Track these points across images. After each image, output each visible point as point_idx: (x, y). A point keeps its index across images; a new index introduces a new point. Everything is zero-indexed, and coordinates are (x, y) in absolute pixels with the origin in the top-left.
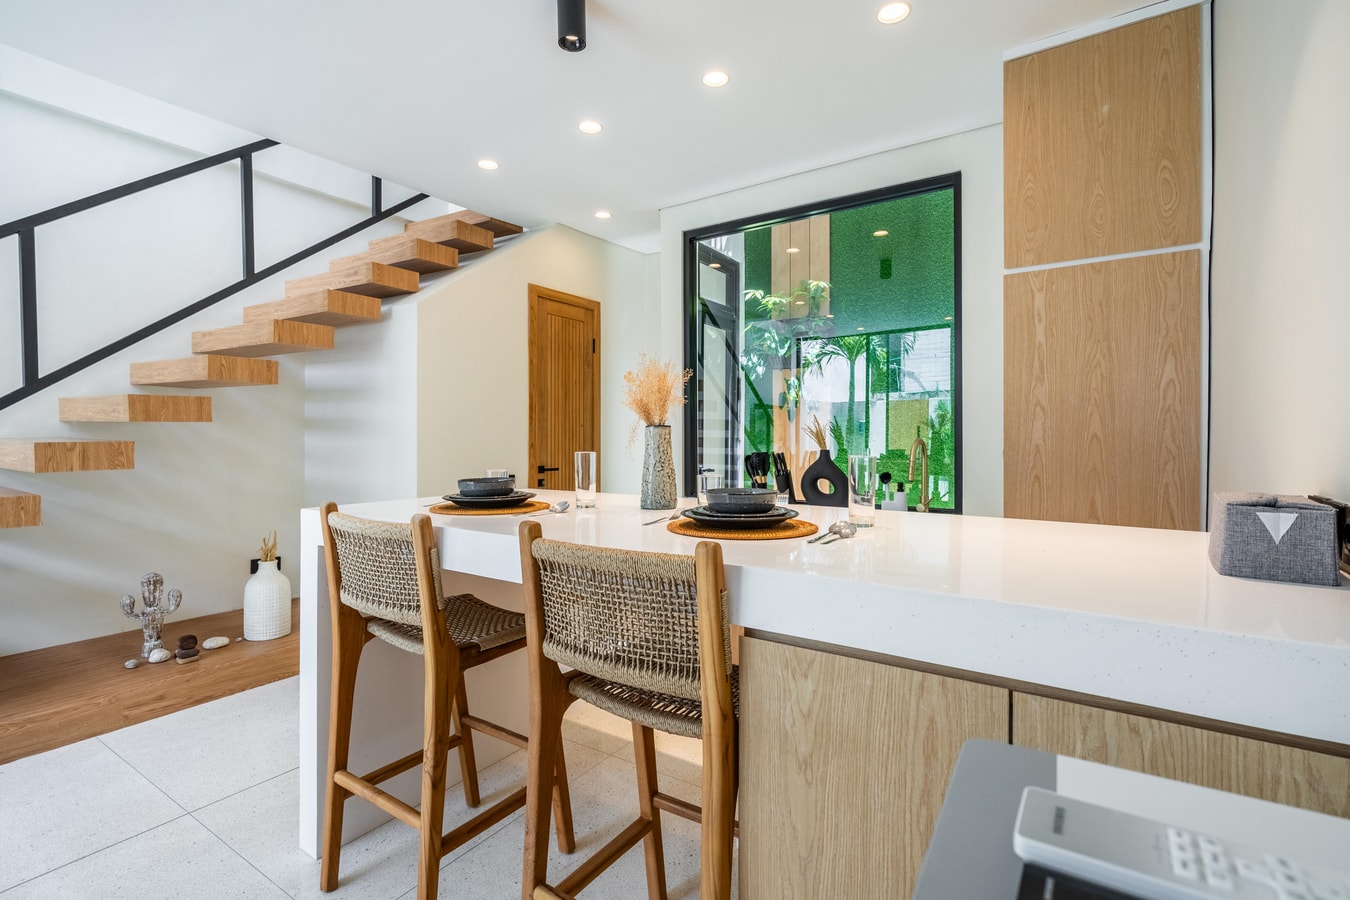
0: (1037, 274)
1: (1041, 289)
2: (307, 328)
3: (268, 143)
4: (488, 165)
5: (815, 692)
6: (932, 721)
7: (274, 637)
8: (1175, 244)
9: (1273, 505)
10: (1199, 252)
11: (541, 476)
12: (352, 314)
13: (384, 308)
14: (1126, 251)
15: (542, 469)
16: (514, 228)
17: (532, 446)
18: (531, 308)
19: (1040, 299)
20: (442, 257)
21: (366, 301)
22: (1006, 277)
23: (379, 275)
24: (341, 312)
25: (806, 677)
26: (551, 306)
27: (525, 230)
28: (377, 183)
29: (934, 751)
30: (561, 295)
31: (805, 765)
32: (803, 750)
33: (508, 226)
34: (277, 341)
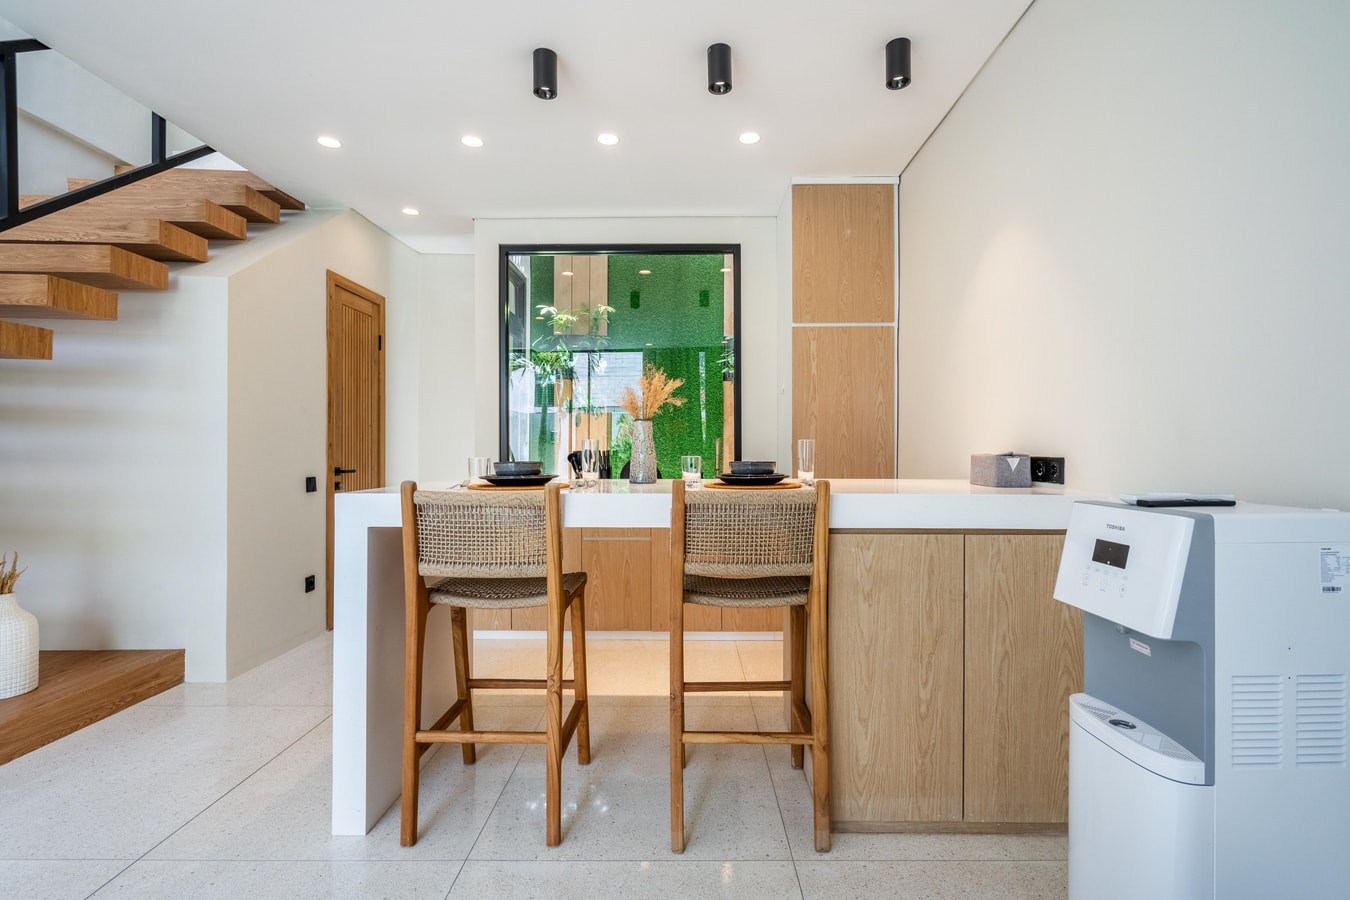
0: (812, 329)
1: (814, 339)
2: (87, 292)
3: (34, 45)
4: (329, 142)
5: (874, 556)
6: (932, 557)
7: (21, 692)
8: (883, 321)
9: (1011, 455)
10: (893, 327)
11: (338, 479)
12: (137, 280)
13: (171, 275)
14: (859, 322)
15: (338, 471)
16: (297, 204)
17: (330, 446)
18: (330, 296)
19: (813, 345)
20: (231, 223)
21: (152, 267)
22: (794, 328)
23: (166, 236)
24: (124, 276)
25: (869, 549)
26: (346, 297)
27: (306, 207)
28: (159, 125)
29: (933, 571)
30: (356, 287)
31: (868, 597)
32: (867, 589)
33: (291, 200)
34: (50, 304)
